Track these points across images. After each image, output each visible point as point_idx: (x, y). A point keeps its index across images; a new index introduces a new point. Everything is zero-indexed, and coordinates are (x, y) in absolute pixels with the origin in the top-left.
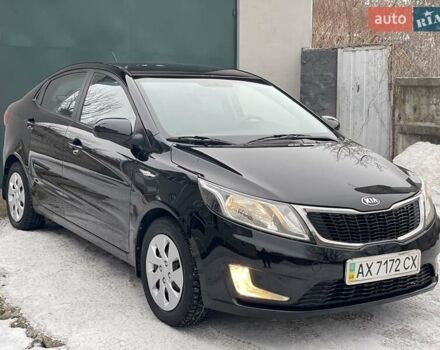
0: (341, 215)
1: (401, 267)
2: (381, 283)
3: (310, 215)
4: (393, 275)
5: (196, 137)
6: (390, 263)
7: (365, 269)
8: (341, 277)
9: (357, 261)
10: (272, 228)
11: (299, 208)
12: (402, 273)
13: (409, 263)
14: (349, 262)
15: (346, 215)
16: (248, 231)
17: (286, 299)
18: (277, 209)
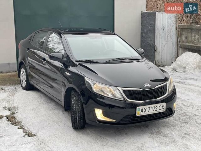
0: (135, 91)
1: (158, 109)
2: (150, 115)
3: (124, 91)
4: (155, 112)
5: (86, 60)
6: (153, 108)
7: (144, 110)
8: (135, 113)
9: (141, 108)
10: (110, 96)
11: (120, 89)
12: (158, 111)
13: (161, 108)
14: (138, 108)
15: (137, 91)
16: (102, 97)
17: (114, 121)
18: (112, 88)
